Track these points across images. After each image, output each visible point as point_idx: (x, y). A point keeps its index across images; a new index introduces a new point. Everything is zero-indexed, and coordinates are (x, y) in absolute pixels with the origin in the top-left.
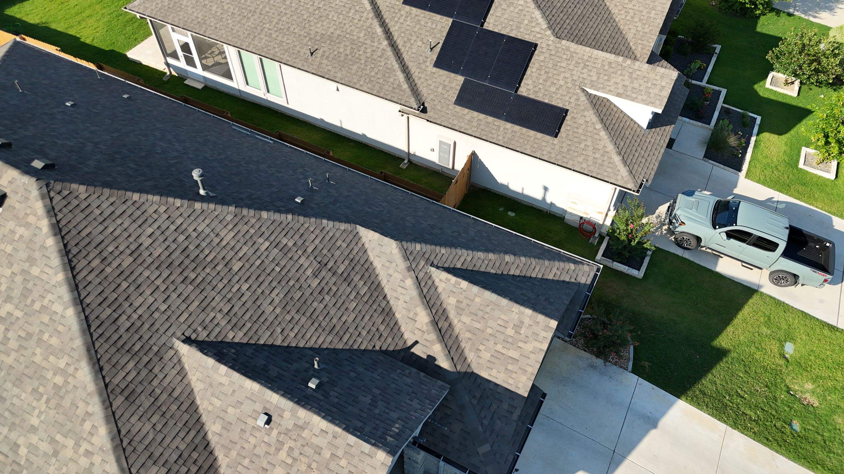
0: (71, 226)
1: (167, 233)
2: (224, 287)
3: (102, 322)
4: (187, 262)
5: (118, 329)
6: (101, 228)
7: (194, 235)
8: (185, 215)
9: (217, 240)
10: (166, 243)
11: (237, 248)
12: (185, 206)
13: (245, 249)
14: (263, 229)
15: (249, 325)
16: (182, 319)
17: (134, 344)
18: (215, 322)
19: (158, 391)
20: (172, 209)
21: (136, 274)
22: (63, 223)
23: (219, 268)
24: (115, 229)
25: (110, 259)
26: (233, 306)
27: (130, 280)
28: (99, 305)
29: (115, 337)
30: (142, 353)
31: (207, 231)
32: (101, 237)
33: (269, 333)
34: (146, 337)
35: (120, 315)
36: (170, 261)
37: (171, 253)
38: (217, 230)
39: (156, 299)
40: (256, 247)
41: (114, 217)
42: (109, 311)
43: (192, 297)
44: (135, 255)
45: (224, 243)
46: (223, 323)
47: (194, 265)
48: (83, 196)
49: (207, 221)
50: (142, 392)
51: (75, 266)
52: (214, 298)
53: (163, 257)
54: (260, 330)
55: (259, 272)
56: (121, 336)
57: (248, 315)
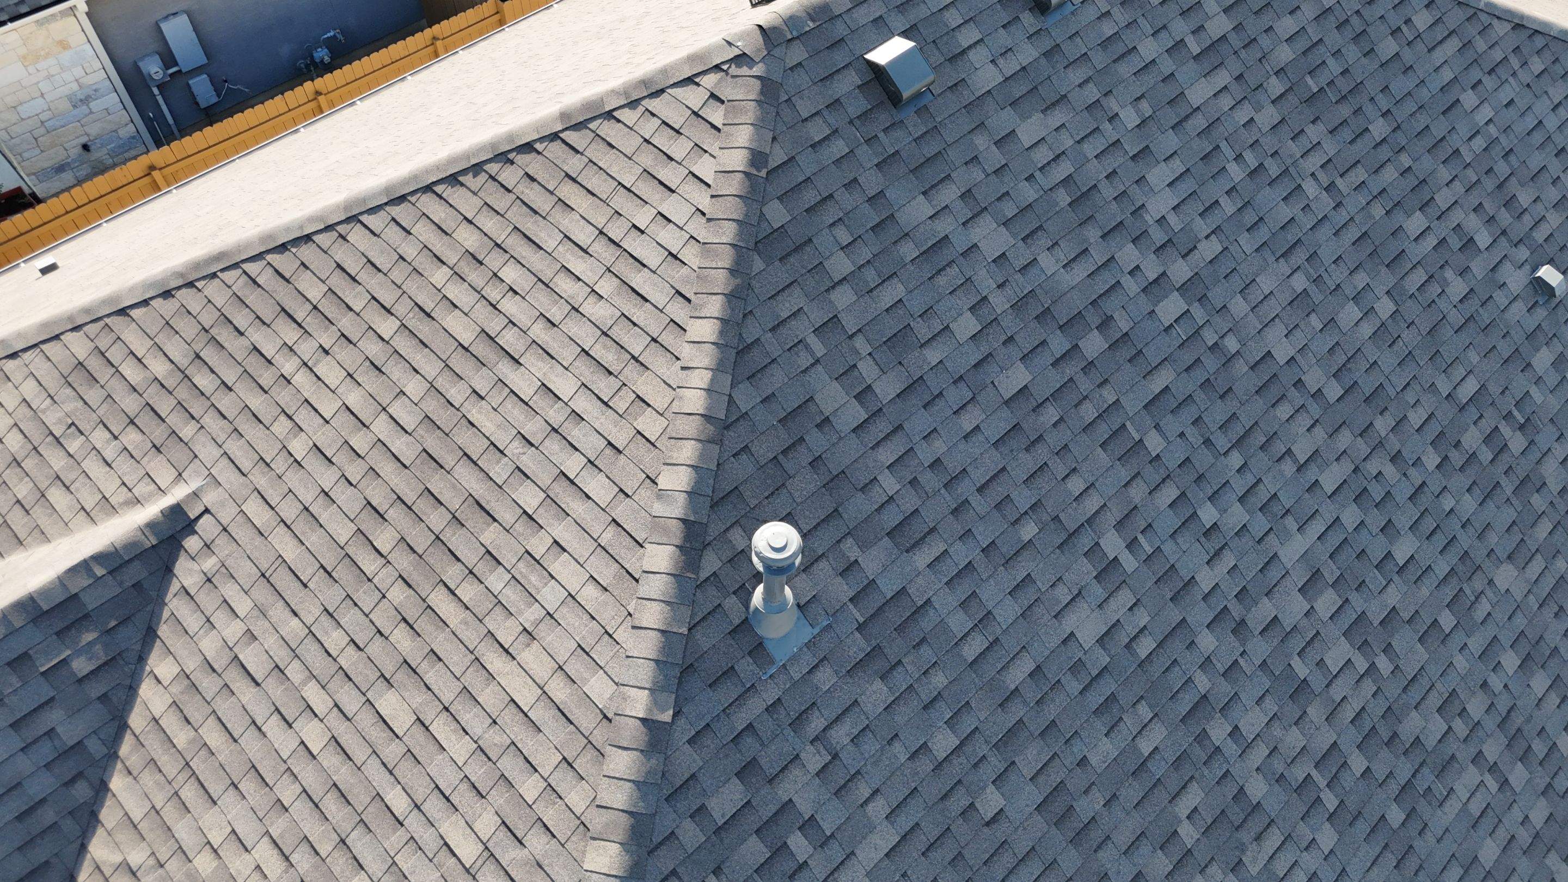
0: (598, 153)
1: (553, 446)
2: (330, 655)
3: (288, 281)
4: (438, 520)
5: (264, 323)
6: (584, 235)
7: (539, 546)
8: (622, 511)
9: (507, 632)
10: (516, 443)
11: (469, 717)
12: (658, 509)
13: (460, 748)
14: (537, 843)
15: (182, 737)
16: (253, 508)
17: (213, 372)
18: (220, 618)
19: (74, 445)
20: (648, 458)
21: (419, 358)
22: (607, 129)
23: (400, 636)
24: (579, 279)
25: (476, 277)
26: (258, 684)
27: (403, 344)
28: (339, 266)
29: (241, 319)
30: (183, 393)
31: (551, 596)
32: (550, 241)
33: (136, 815)
34: (225, 402)
35: (300, 325)
36: (448, 460)
37: (475, 463)
38: (549, 636)
39: (327, 422)
40: (463, 797)
41: (624, 268)
42: (315, 292)
43: (314, 539)
44: (481, 349)
45: (495, 661)
46: (209, 645)
47: (421, 542)
48: (705, 169)
49: (589, 594)
50: (86, 403)
51: (462, 185)
52: (296, 614)
53: (464, 438)
54: (157, 783)
55: (361, 798)
56: (242, 334)
57: (213, 737)
